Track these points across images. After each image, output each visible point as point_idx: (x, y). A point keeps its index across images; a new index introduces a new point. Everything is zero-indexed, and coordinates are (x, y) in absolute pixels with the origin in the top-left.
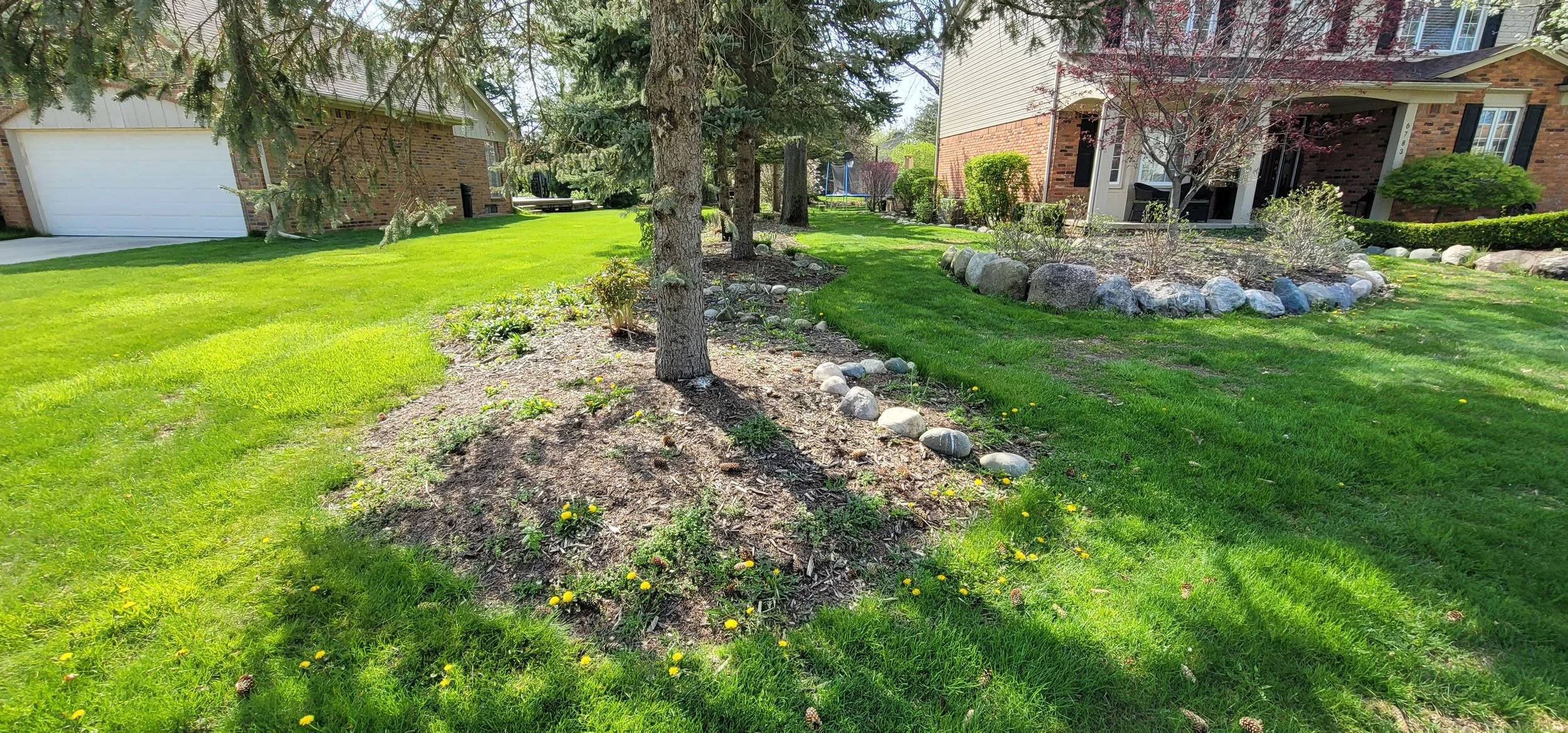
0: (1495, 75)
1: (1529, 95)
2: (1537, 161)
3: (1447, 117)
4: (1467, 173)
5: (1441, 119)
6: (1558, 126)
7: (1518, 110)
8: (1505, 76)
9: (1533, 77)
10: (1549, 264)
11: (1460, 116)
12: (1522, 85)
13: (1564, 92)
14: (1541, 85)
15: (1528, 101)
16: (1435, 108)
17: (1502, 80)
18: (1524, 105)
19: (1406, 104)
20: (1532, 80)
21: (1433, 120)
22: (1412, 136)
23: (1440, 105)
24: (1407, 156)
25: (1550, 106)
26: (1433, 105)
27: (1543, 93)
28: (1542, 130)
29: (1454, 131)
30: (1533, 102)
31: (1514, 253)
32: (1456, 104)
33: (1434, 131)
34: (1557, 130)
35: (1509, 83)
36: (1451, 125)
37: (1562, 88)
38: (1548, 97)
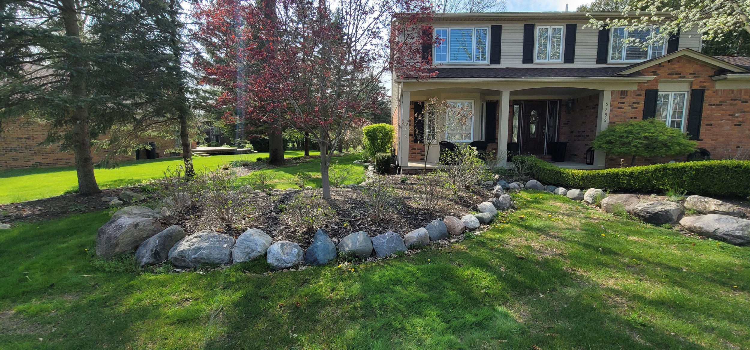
0: (662, 72)
1: (691, 83)
2: (707, 125)
3: (633, 98)
4: (639, 133)
5: (629, 100)
6: (718, 102)
7: (686, 93)
8: (670, 72)
9: (692, 72)
10: (640, 208)
11: (643, 97)
12: (684, 77)
13: (716, 81)
14: (698, 77)
15: (691, 87)
16: (624, 93)
17: (669, 74)
18: (689, 90)
19: (603, 91)
20: (691, 74)
21: (623, 100)
22: (611, 110)
23: (627, 91)
24: (610, 123)
25: (708, 90)
26: (622, 91)
27: (701, 82)
28: (705, 105)
29: (641, 106)
30: (695, 87)
31: (625, 196)
32: (638, 90)
33: (627, 108)
34: (717, 105)
35: (674, 76)
36: (638, 103)
37: (714, 78)
38: (705, 84)
